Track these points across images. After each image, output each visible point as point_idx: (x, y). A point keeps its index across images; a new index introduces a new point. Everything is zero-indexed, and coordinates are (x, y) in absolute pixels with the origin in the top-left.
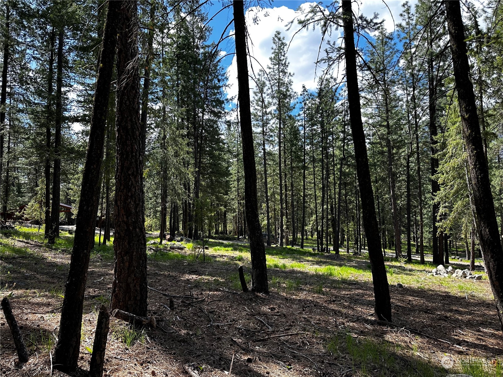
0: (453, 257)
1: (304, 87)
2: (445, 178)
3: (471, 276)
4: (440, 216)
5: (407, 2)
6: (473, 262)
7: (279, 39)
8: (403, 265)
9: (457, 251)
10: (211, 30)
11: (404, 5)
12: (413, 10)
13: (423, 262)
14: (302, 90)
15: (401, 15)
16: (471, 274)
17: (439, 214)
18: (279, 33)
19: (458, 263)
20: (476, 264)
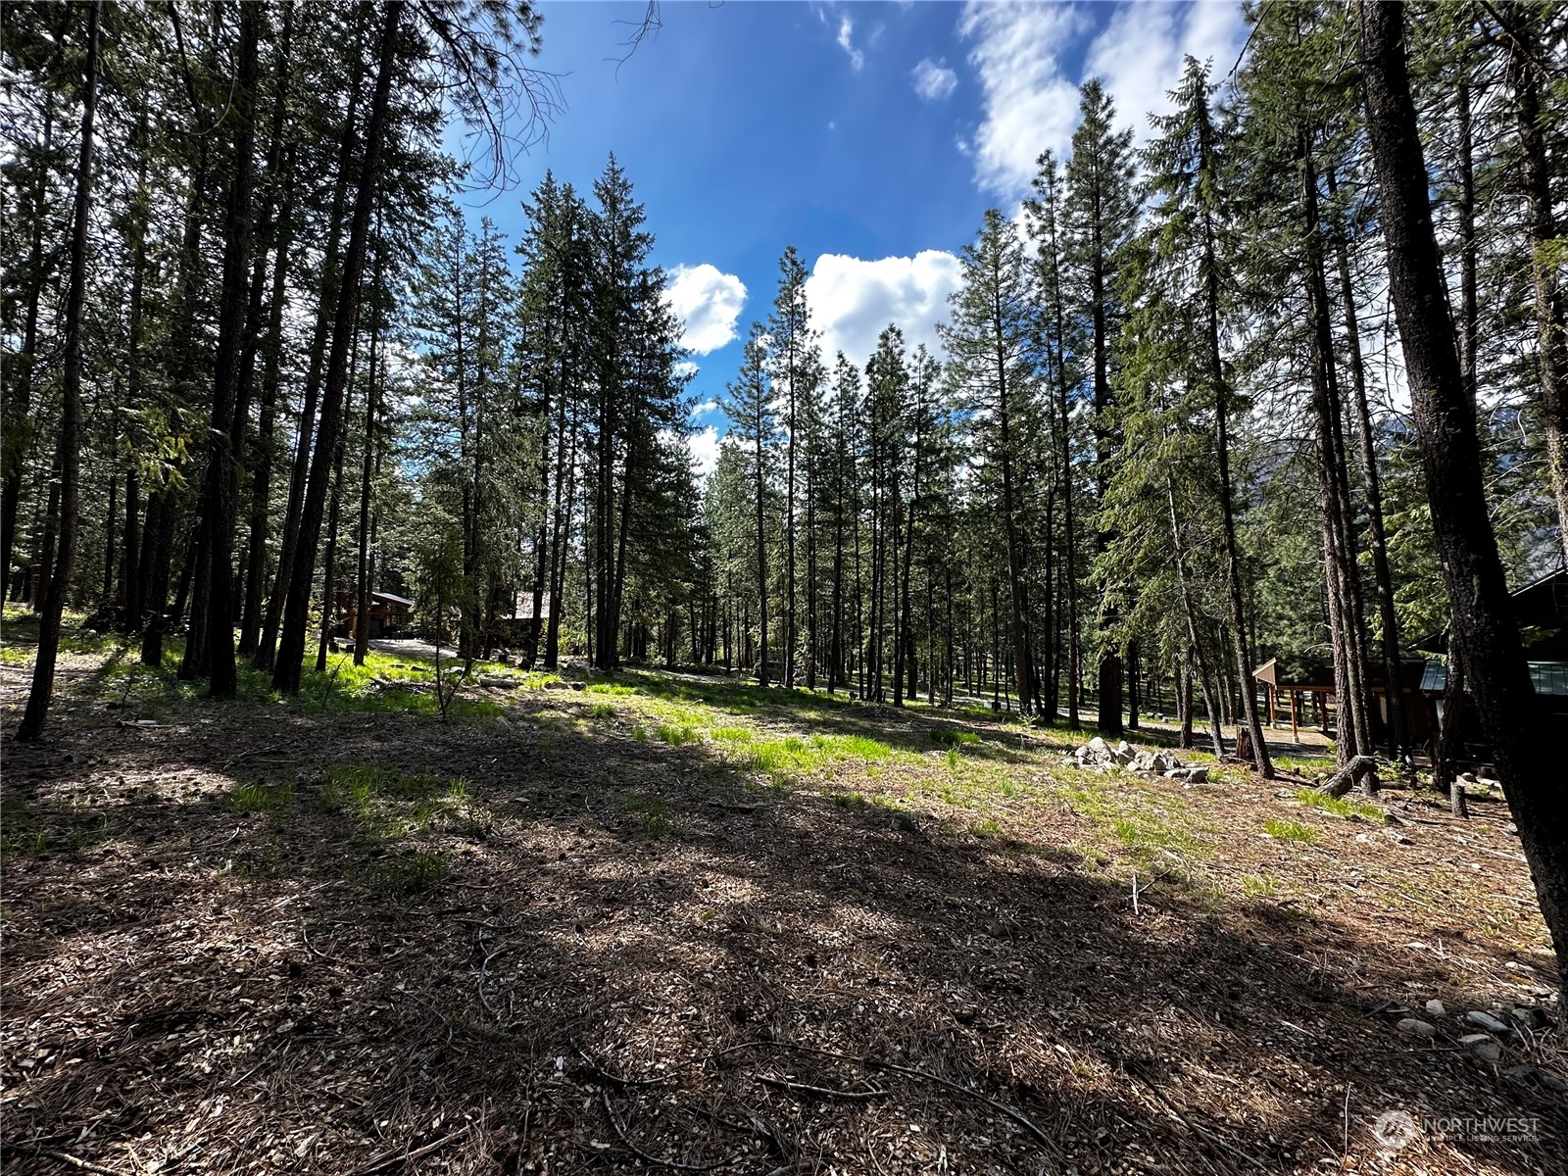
0: (1150, 714)
1: (840, 356)
2: (1117, 516)
3: (1176, 771)
4: (1104, 613)
5: (1048, 152)
6: (1188, 727)
7: (794, 263)
8: (1029, 733)
9: (1161, 702)
10: (653, 240)
11: (1041, 161)
12: (1061, 172)
13: (1074, 725)
14: (838, 362)
15: (1036, 183)
16: (1177, 765)
17: (1102, 608)
18: (793, 251)
19: (1159, 726)
20: (1195, 730)
